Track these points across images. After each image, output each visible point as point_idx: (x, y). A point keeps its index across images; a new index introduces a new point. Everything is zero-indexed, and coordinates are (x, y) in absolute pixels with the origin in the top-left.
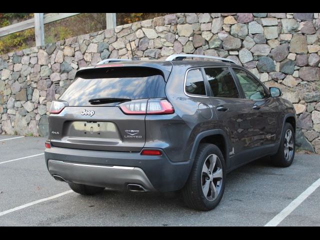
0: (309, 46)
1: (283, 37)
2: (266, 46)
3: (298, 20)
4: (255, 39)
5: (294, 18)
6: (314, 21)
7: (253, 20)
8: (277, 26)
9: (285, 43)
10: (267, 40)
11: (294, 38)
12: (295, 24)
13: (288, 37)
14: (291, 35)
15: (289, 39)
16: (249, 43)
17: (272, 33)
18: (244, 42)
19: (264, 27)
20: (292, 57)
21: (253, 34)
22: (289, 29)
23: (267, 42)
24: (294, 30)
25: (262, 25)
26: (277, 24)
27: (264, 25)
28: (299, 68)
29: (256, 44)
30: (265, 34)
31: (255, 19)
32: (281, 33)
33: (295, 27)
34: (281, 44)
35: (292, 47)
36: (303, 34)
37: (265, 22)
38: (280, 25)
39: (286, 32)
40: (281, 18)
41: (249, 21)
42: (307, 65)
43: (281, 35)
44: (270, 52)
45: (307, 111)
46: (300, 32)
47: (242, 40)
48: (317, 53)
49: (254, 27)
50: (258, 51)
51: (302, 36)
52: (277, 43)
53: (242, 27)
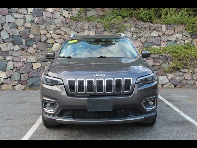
0: (41, 31)
1: (26, 25)
2: (17, 30)
3: (35, 16)
4: (10, 25)
5: (32, 15)
6: (43, 17)
7: (9, 14)
8: (23, 18)
9: (28, 28)
10: (17, 26)
11: (33, 26)
12: (33, 18)
13: (29, 25)
14: (31, 24)
15: (30, 26)
16: (6, 27)
17: (20, 22)
18: (4, 27)
19: (15, 18)
20: (32, 36)
21: (9, 22)
22: (29, 20)
23: (17, 27)
24: (32, 22)
25: (14, 17)
26: (23, 17)
27: (15, 17)
28: (36, 43)
29: (11, 28)
30: (16, 23)
31: (10, 13)
32: (25, 23)
33: (33, 19)
34: (25, 29)
35: (32, 31)
36: (38, 24)
37: (16, 15)
38: (24, 18)
39: (28, 22)
40: (25, 14)
41: (6, 14)
42: (40, 41)
43: (25, 24)
44: (19, 33)
45: (42, 66)
46: (36, 23)
47: (2, 26)
48: (45, 35)
49: (9, 18)
50: (12, 32)
51: (37, 25)
52: (23, 28)
53: (2, 17)
